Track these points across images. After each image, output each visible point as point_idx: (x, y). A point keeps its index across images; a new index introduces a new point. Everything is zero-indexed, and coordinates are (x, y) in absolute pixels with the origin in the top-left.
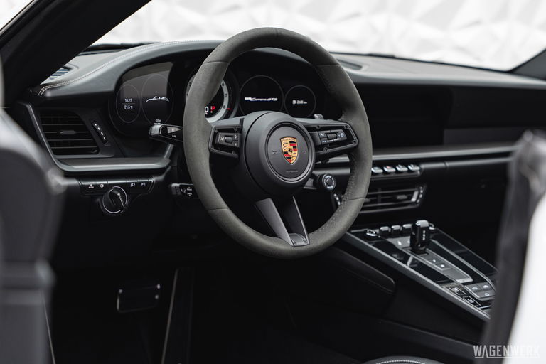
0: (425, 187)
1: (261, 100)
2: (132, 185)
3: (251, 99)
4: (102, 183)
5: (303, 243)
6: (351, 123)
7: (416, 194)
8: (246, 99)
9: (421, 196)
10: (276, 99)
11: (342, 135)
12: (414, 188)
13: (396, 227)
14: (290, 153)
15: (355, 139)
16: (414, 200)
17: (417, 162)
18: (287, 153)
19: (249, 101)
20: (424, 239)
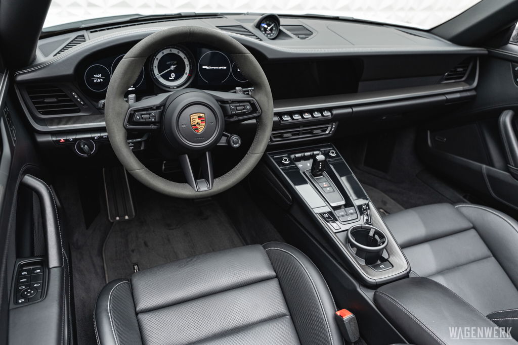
0: (337, 123)
1: (215, 68)
2: (96, 138)
3: (207, 67)
4: (71, 138)
5: (206, 189)
6: (257, 98)
7: (329, 128)
8: (204, 67)
9: (333, 129)
10: (225, 68)
11: (248, 107)
12: (329, 124)
13: (307, 154)
14: (197, 126)
15: (260, 110)
16: (327, 132)
17: (330, 109)
18: (195, 125)
19: (205, 68)
20: (320, 168)
